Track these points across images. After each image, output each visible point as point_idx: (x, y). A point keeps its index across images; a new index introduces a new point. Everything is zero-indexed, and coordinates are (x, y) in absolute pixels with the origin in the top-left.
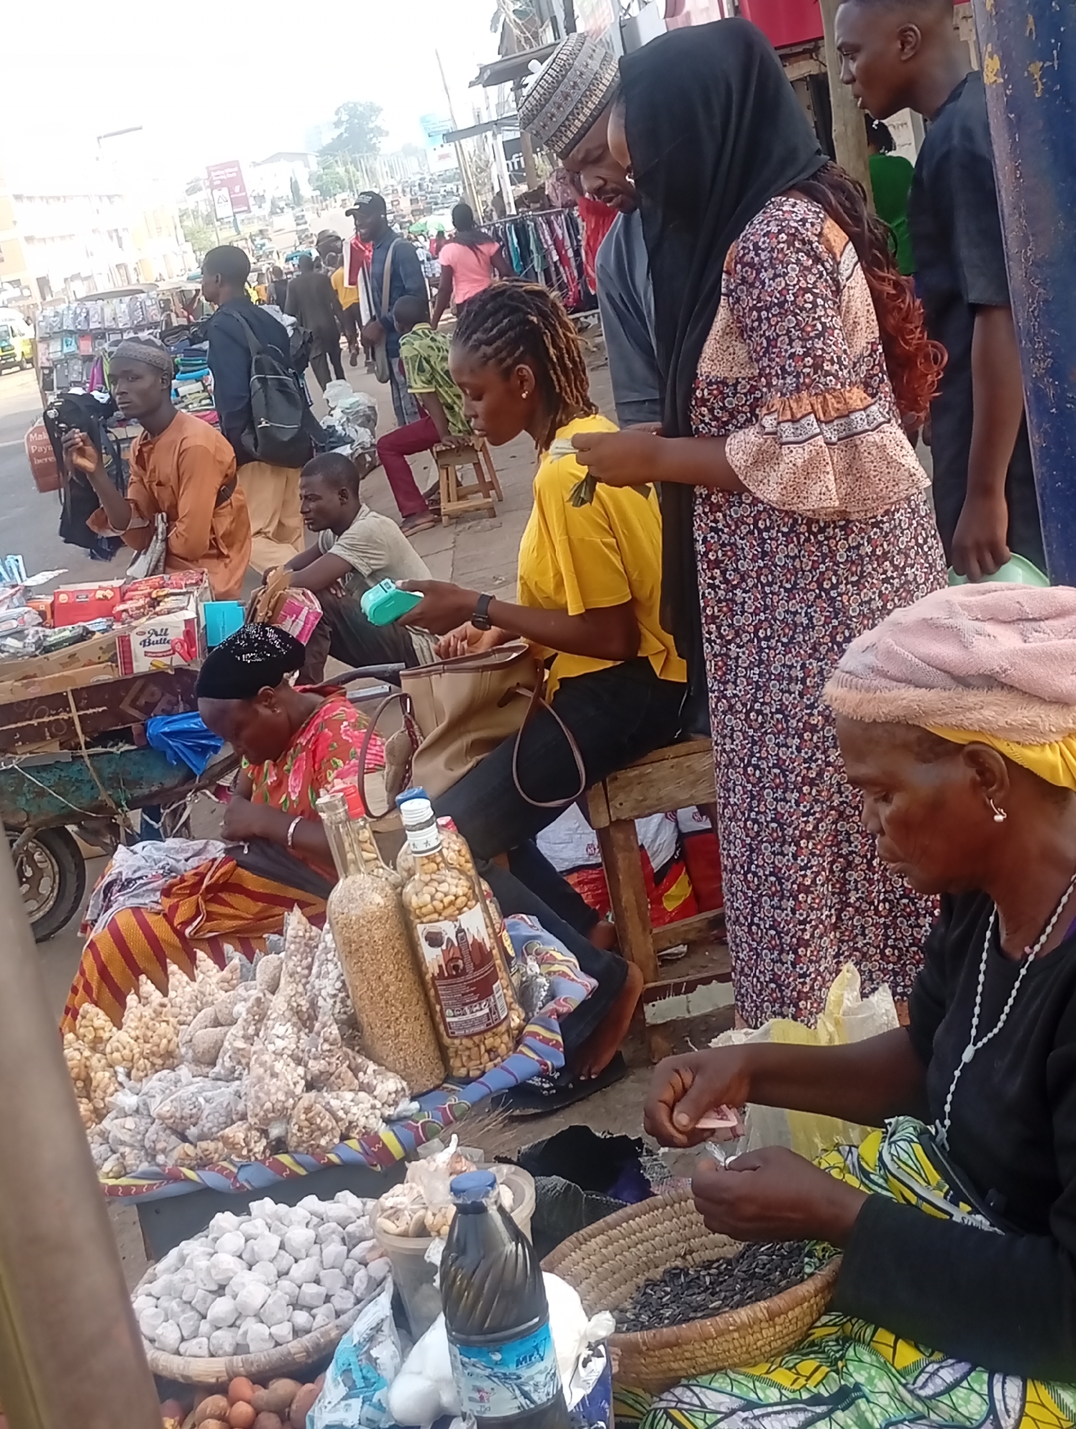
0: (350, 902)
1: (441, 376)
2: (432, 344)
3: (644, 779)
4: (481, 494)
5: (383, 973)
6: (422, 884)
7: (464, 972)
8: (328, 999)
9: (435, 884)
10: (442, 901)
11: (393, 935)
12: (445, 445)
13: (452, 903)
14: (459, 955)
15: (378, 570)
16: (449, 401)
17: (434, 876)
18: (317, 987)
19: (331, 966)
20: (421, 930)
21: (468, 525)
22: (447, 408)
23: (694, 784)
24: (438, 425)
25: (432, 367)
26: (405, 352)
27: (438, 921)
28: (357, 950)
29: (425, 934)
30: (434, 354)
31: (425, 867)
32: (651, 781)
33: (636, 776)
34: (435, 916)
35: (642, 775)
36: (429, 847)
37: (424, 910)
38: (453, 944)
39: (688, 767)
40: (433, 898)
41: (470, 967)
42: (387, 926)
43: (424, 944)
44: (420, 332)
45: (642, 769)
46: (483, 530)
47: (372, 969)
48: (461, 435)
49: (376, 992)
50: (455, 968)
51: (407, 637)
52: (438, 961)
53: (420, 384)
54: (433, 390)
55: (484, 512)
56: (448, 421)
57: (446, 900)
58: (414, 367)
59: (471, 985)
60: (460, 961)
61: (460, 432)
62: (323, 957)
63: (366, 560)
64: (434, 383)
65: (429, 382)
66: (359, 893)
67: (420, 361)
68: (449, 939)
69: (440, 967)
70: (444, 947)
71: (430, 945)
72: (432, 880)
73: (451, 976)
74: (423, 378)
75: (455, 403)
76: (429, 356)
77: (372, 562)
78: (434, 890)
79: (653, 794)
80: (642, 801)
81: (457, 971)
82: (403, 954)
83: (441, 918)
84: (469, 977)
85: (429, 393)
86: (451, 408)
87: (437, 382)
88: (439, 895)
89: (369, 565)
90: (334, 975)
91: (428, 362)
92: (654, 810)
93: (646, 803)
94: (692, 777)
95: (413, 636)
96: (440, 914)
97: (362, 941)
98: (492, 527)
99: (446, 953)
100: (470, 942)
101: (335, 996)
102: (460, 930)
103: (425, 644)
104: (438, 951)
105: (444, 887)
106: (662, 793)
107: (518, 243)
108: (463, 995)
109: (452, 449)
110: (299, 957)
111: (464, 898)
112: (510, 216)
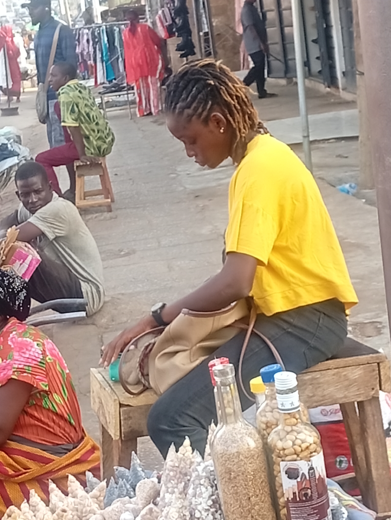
0: (233, 442)
1: (84, 117)
2: (80, 95)
3: (314, 382)
4: (103, 196)
5: (252, 496)
6: (285, 433)
7: (311, 499)
8: (203, 512)
9: (295, 434)
10: (300, 446)
11: (261, 468)
12: (82, 162)
13: (307, 448)
14: (309, 486)
15: (60, 237)
16: (87, 133)
17: (294, 428)
18: (193, 503)
19: (203, 489)
20: (283, 466)
21: (95, 215)
22: (85, 138)
23: (347, 387)
24: (79, 148)
25: (79, 111)
26: (62, 98)
27: (295, 460)
28: (235, 478)
29: (286, 469)
30: (80, 101)
31: (288, 421)
32: (319, 384)
33: (309, 379)
34: (295, 456)
35: (313, 379)
36: (293, 407)
37: (286, 452)
38: (306, 477)
39: (345, 375)
40: (294, 444)
41: (315, 495)
42: (258, 462)
43: (284, 478)
44: (72, 86)
45: (314, 374)
46: (105, 219)
47: (244, 492)
48: (92, 156)
49: (245, 509)
50: (306, 495)
51: (78, 284)
52: (293, 489)
53: (71, 120)
54: (77, 125)
55: (106, 208)
56: (85, 146)
57: (304, 446)
58: (68, 109)
59: (314, 509)
60: (309, 491)
61: (92, 154)
62: (197, 482)
63: (52, 229)
64: (79, 120)
65: (76, 120)
66: (239, 436)
67: (73, 106)
68: (303, 473)
69: (294, 493)
70: (299, 479)
71: (288, 477)
72: (292, 430)
73: (301, 501)
74: (73, 117)
75: (91, 135)
76: (78, 103)
77: (56, 231)
78: (294, 438)
79: (319, 392)
80: (312, 397)
81: (306, 498)
82: (266, 483)
83: (299, 458)
84: (314, 502)
85: (75, 127)
86: (87, 138)
87: (81, 120)
88: (298, 442)
89: (54, 232)
90: (206, 495)
91: (77, 107)
92: (319, 403)
93: (315, 398)
94: (346, 383)
95: (82, 283)
96: (298, 456)
97: (240, 471)
98: (111, 218)
99: (300, 484)
100: (317, 477)
101: (207, 510)
102: (311, 468)
103: (90, 289)
104: (294, 482)
105: (301, 436)
106: (326, 393)
107: (108, 40)
108: (308, 515)
109: (87, 165)
110: (176, 481)
111: (315, 445)
112: (97, 24)
